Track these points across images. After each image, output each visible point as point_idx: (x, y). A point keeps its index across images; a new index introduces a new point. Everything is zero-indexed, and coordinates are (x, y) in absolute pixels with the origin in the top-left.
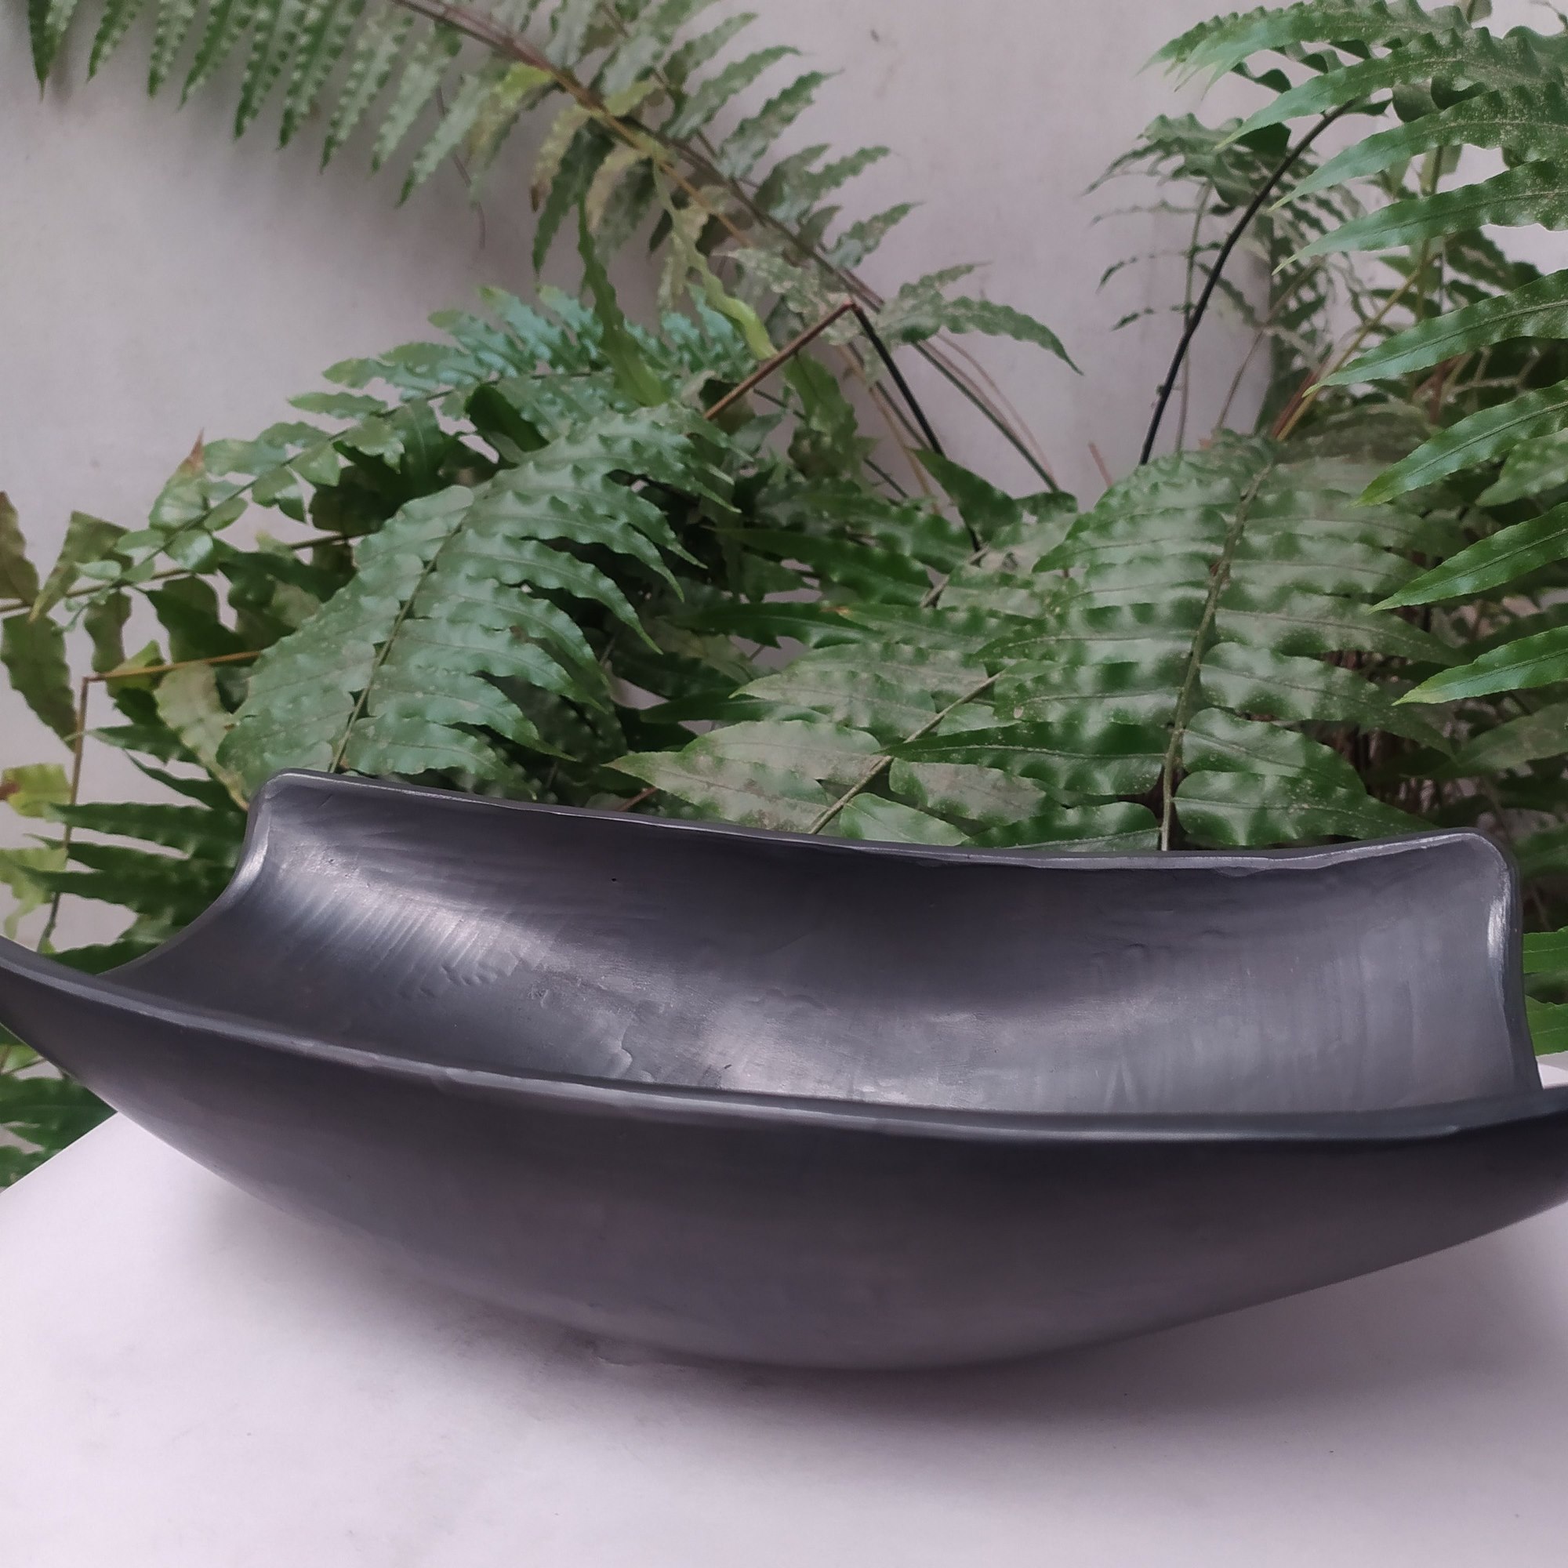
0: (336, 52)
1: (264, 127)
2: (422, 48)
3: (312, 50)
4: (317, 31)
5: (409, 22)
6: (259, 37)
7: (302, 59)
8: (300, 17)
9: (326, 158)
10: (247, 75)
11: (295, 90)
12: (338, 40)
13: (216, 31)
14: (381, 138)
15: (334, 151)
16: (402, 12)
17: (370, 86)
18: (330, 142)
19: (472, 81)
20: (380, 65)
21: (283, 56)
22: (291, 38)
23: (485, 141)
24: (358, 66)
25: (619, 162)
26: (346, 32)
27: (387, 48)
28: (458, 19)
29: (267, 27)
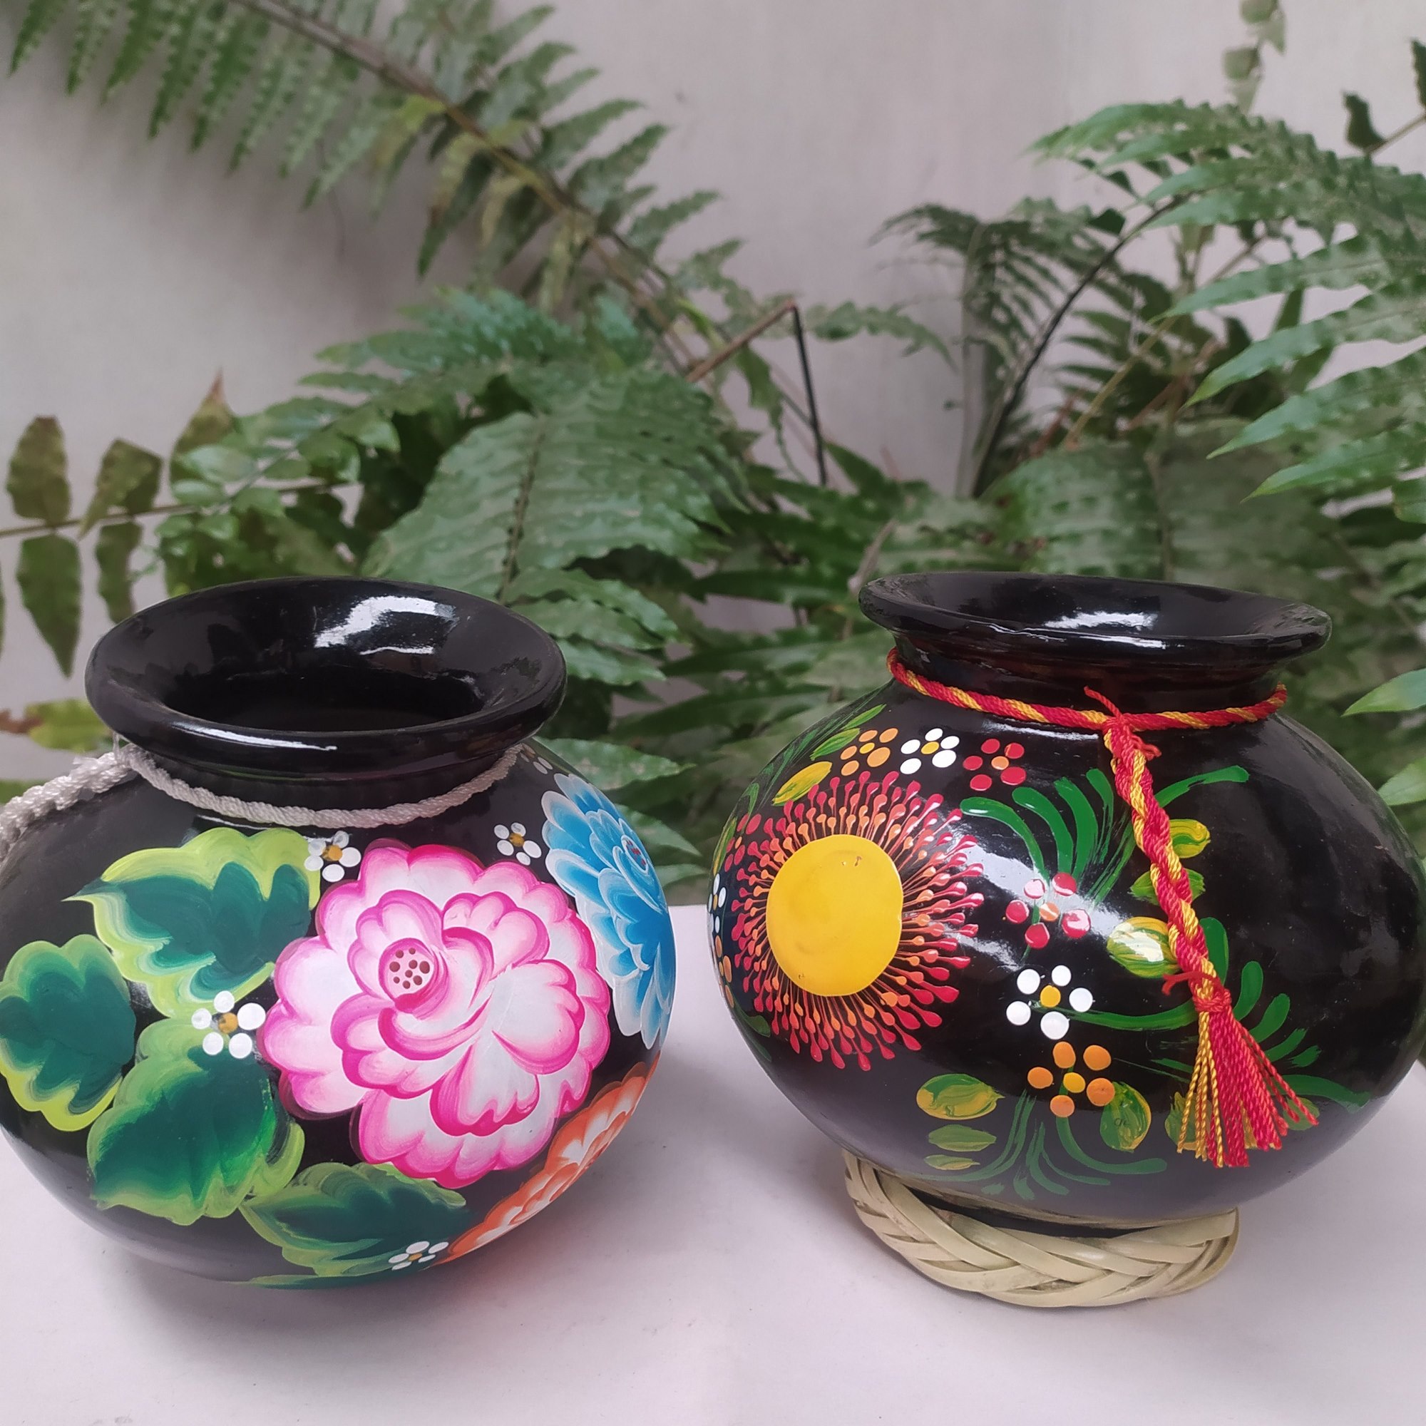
0: (246, 69)
1: (176, 132)
2: (321, 73)
3: (224, 66)
4: (228, 51)
5: (308, 49)
6: (174, 50)
7: (213, 73)
8: (210, 36)
9: (234, 163)
10: (162, 84)
11: (209, 99)
12: (245, 59)
13: (134, 43)
14: (290, 149)
15: (244, 159)
16: (302, 40)
17: (277, 102)
18: (239, 149)
19: (367, 108)
20: (285, 86)
21: (195, 69)
22: (201, 54)
23: (388, 157)
24: (266, 84)
25: (502, 187)
26: (252, 51)
27: (291, 70)
28: (355, 51)
29: (178, 42)
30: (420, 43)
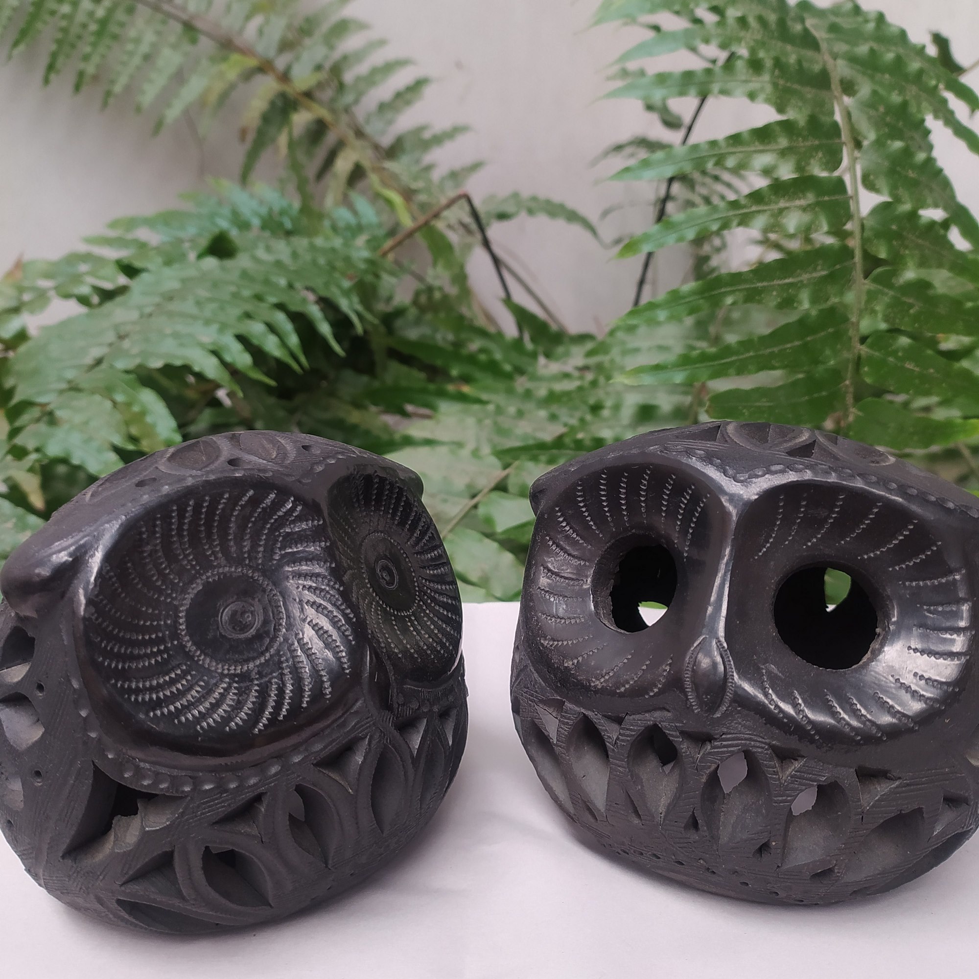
0: (115, 37)
1: (64, 82)
2: (172, 39)
3: (99, 34)
4: (104, 23)
5: (164, 22)
6: (64, 23)
7: (92, 39)
8: (91, 14)
9: (105, 104)
10: (54, 47)
11: (86, 58)
12: (116, 30)
13: (34, 17)
14: (143, 93)
15: (111, 101)
16: (159, 16)
17: (137, 60)
18: (108, 94)
19: (204, 63)
20: (144, 48)
21: (79, 37)
22: (84, 26)
23: (213, 98)
24: (130, 47)
25: (301, 119)
26: (122, 25)
27: (149, 37)
28: (199, 24)
29: (69, 17)
30: (248, 18)
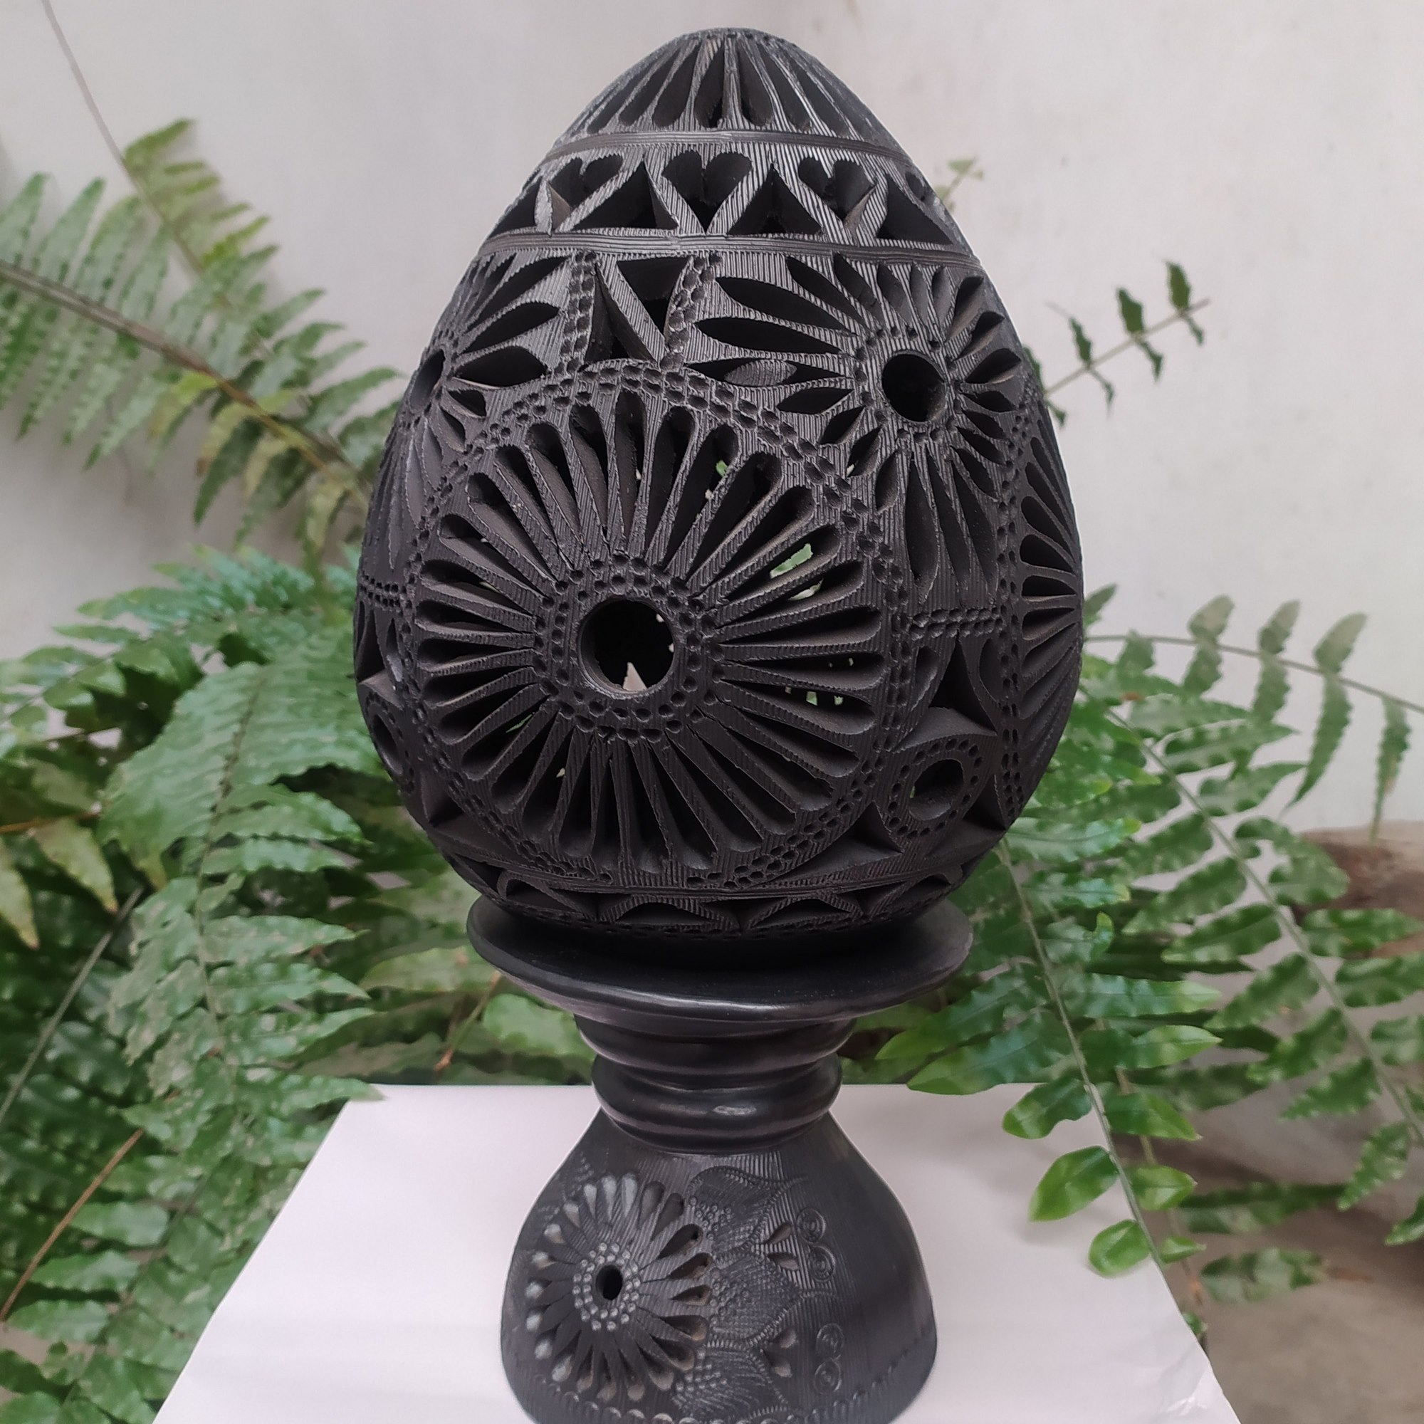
0: (34, 350)
2: (106, 352)
3: (15, 347)
4: (19, 334)
5: (95, 331)
9: (23, 431)
12: (34, 341)
14: (74, 419)
15: (31, 427)
16: (89, 323)
17: (63, 378)
18: (28, 419)
19: (147, 381)
20: (72, 363)
23: (163, 427)
24: (54, 363)
25: (269, 447)
26: (42, 334)
27: (77, 350)
28: (135, 332)
30: (198, 325)
